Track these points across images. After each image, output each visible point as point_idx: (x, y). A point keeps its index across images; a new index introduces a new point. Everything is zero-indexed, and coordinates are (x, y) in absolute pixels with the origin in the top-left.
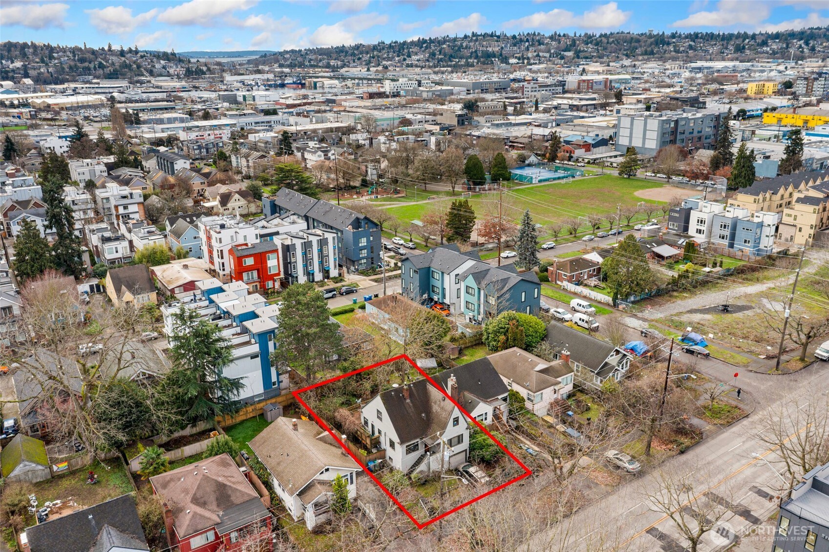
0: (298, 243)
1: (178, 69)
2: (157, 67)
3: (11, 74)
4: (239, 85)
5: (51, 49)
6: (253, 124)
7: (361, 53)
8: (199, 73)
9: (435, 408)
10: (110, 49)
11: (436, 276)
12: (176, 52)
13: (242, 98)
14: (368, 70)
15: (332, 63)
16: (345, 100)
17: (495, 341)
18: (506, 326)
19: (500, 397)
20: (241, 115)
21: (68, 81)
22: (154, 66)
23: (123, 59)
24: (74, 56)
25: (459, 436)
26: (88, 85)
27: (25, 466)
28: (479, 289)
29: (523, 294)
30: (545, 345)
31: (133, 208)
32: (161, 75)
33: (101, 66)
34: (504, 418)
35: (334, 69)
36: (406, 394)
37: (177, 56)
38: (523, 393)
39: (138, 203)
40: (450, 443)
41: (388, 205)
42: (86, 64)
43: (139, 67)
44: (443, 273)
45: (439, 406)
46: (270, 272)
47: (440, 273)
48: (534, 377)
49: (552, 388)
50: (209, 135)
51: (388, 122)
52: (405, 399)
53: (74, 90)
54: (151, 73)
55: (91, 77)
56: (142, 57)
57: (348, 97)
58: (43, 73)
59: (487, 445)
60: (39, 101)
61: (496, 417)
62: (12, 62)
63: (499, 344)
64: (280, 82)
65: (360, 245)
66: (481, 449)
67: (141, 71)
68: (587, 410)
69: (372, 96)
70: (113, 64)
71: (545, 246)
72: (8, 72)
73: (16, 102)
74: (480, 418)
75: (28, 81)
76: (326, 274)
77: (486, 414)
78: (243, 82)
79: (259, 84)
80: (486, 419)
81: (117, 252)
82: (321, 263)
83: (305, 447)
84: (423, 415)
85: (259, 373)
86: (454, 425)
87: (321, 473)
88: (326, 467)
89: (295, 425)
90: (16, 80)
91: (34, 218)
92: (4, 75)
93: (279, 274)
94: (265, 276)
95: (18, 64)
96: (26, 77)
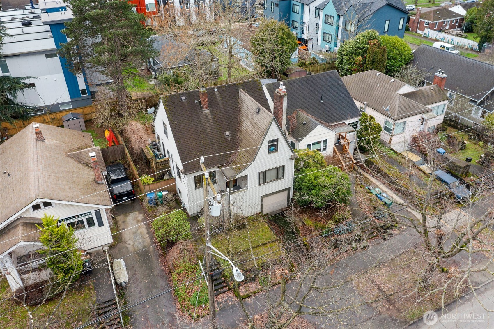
9: (246, 125)
11: (297, 9)
17: (349, 64)
18: (365, 46)
19: (347, 122)
25: (278, 169)
28: (339, 16)
29: (387, 22)
30: (411, 69)
34: (350, 151)
36: (204, 101)
38: (380, 119)
40: (263, 177)
44: (303, 4)
45: (251, 121)
47: (300, 5)
48: (397, 102)
49: (419, 117)
52: (202, 108)
59: (319, 184)
61: (340, 147)
63: (354, 67)
66: (310, 190)
68: (461, 149)
74: (317, 147)
77: (325, 141)
80: (324, 149)
83: (32, 166)
84: (227, 133)
85: (60, 77)
86: (270, 152)
87: (36, 207)
88: (39, 201)
89: (38, 133)
93: (156, 13)
94: (143, 13)
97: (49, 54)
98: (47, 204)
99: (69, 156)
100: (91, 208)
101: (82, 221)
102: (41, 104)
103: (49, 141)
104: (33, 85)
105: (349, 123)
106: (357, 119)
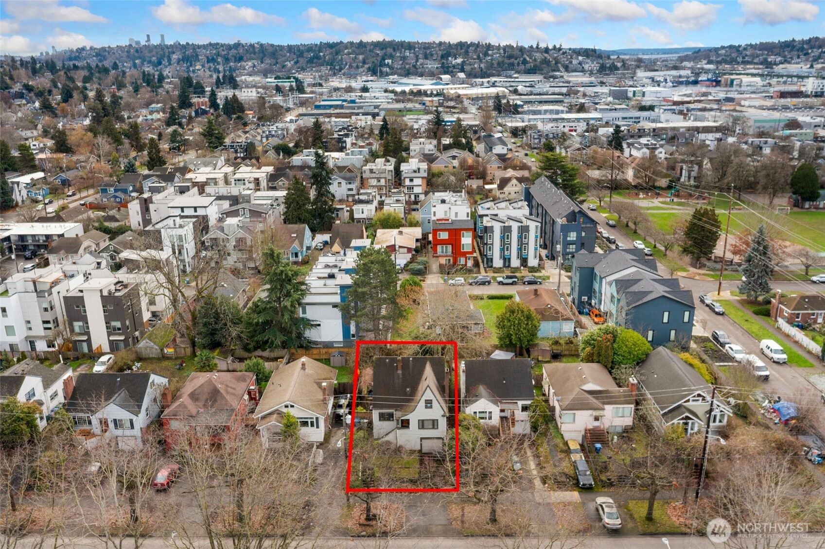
0: (515, 226)
1: (593, 65)
2: (573, 63)
3: (450, 69)
4: (648, 81)
5: (489, 47)
6: (620, 119)
7: (811, 48)
8: (613, 68)
9: (420, 386)
10: (537, 47)
11: (597, 279)
12: (596, 48)
13: (632, 93)
14: (812, 67)
15: (771, 59)
16: (745, 99)
20: (611, 110)
21: (493, 75)
22: (571, 62)
23: (546, 55)
24: (505, 53)
25: (433, 421)
26: (509, 80)
27: (147, 343)
28: (618, 298)
29: (667, 313)
31: (418, 182)
32: (575, 71)
33: (525, 62)
35: (769, 65)
36: (399, 365)
37: (598, 53)
39: (422, 178)
40: (422, 424)
41: (677, 209)
42: (512, 60)
43: (557, 63)
45: (422, 384)
46: (463, 249)
47: (599, 276)
48: (574, 394)
49: (590, 412)
50: (564, 126)
51: (772, 124)
52: (397, 369)
53: (494, 84)
54: (567, 69)
55: (513, 72)
56: (564, 53)
57: (753, 96)
58: (475, 68)
60: (452, 92)
62: (455, 59)
64: (693, 79)
65: (568, 239)
67: (558, 67)
69: (783, 95)
70: (535, 60)
71: (815, 279)
72: (450, 67)
73: (435, 92)
75: (462, 75)
76: (524, 261)
77: (490, 413)
78: (653, 79)
79: (668, 81)
81: (363, 213)
82: (520, 250)
83: (293, 384)
84: (408, 389)
85: (339, 322)
86: (426, 407)
87: (286, 406)
88: (288, 403)
89: (303, 365)
90: (453, 74)
91: (340, 180)
92: (446, 69)
93: (471, 253)
94: (457, 251)
95: (459, 60)
96: (461, 72)
97: (335, 306)
98: (292, 406)
99: (316, 382)
100: (314, 415)
101: (307, 422)
102: (319, 340)
103: (309, 370)
104: (319, 325)
105: (521, 403)
106: (528, 402)
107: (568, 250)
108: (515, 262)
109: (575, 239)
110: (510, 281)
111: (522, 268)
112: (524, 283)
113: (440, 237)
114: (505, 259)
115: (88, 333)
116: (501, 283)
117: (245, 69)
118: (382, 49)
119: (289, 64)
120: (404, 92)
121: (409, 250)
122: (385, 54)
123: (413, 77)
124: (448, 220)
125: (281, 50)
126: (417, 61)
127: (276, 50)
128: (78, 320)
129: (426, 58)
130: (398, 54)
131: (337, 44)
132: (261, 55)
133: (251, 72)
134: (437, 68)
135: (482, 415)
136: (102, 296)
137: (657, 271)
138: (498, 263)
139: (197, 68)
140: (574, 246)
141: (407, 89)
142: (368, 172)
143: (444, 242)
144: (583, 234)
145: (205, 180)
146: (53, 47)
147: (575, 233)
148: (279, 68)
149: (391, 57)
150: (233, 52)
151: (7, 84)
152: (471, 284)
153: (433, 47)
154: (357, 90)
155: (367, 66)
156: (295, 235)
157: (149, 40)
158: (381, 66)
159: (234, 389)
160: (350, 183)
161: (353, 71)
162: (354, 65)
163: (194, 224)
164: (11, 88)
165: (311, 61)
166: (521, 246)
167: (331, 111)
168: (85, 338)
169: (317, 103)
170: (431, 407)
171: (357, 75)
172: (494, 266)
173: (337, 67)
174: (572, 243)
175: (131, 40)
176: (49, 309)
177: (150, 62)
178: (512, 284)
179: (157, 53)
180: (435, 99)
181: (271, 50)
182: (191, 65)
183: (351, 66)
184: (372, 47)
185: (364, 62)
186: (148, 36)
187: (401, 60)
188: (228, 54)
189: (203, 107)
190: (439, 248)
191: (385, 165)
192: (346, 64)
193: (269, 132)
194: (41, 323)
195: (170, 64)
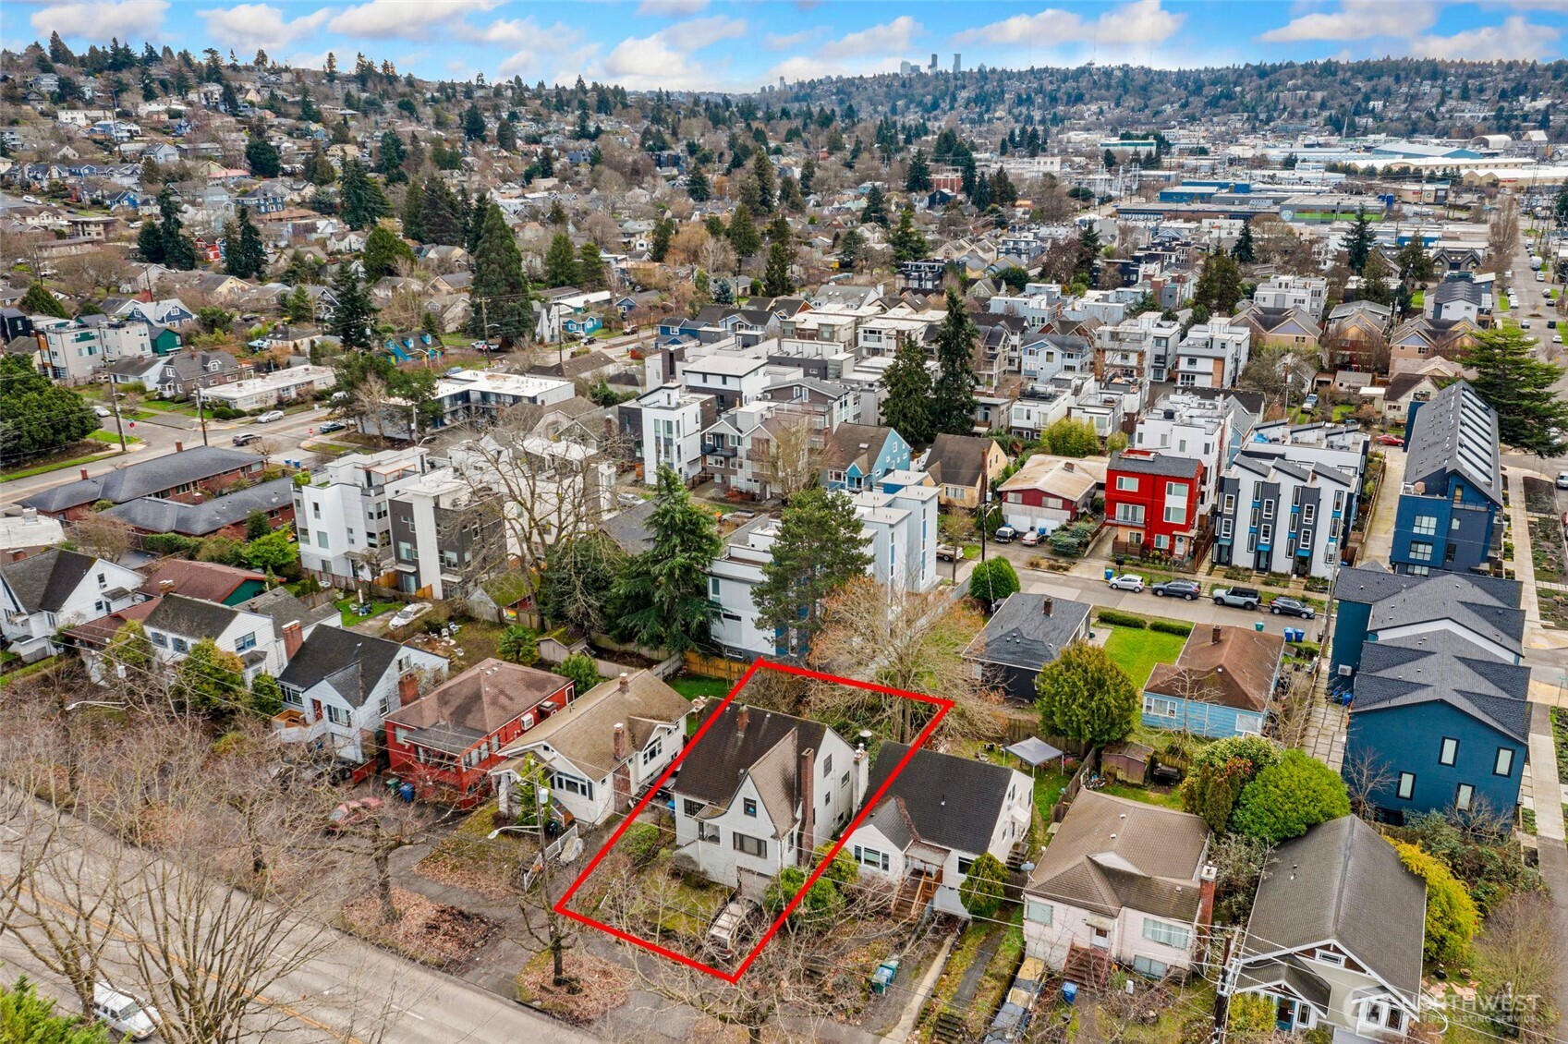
3: (1514, 122)
25: (758, 842)
27: (482, 594)
29: (1451, 743)
31: (1205, 366)
40: (740, 841)
46: (1168, 518)
49: (1083, 913)
60: (1482, 173)
62: (1534, 99)
65: (1414, 529)
72: (1515, 117)
75: (1539, 136)
76: (1302, 564)
80: (885, 867)
81: (1028, 418)
82: (1295, 538)
86: (747, 812)
87: (546, 749)
88: (544, 742)
89: (623, 683)
90: (1517, 132)
91: (1052, 348)
92: (1504, 123)
93: (1185, 528)
94: (1156, 521)
95: (1541, 103)
96: (1540, 128)
98: (552, 751)
99: (629, 719)
101: (576, 785)
102: (736, 646)
104: (738, 618)
105: (956, 854)
106: (973, 857)
107: (1412, 555)
108: (1282, 563)
109: (1432, 532)
110: (1240, 600)
111: (1294, 576)
112: (1272, 612)
113: (1121, 486)
114: (1258, 554)
115: (415, 563)
116: (1219, 601)
117: (1082, 118)
118: (1370, 79)
119: (1168, 109)
120: (1371, 172)
121: (1068, 504)
122: (1374, 90)
123: (1421, 138)
124: (1148, 453)
125: (1161, 82)
126: (1442, 103)
127: (1153, 80)
128: (405, 541)
129: (1465, 96)
130: (1404, 89)
131: (1274, 69)
132: (1120, 90)
133: (1092, 123)
134: (1485, 119)
135: (871, 857)
136: (437, 506)
137: (1519, 639)
138: (1243, 558)
139: (997, 115)
140: (1429, 549)
141: (1380, 164)
142: (1106, 338)
143: (1128, 498)
144: (1456, 524)
145: (816, 327)
146: (782, 78)
147: (1433, 521)
148: (1148, 117)
149: (1387, 95)
150: (1071, 84)
151: (664, 142)
152: (1155, 592)
153: (1491, 74)
154: (1274, 162)
155: (1326, 114)
156: (866, 446)
157: (934, 64)
158: (1356, 113)
159: (511, 699)
160: (1070, 356)
161: (1294, 124)
162: (1300, 111)
163: (703, 404)
164: (670, 148)
165: (1214, 103)
166: (1299, 529)
167: (1183, 207)
168: (412, 569)
169: (1168, 190)
170: (754, 814)
171: (1300, 131)
172: (1234, 563)
173: (1263, 116)
174: (1424, 540)
175: (904, 64)
176: (375, 516)
177: (920, 104)
178: (1243, 607)
179: (935, 88)
180: (1429, 187)
181: (1141, 80)
182: (987, 111)
183: (1292, 115)
184: (1349, 74)
185: (1323, 106)
186: (934, 57)
187: (1405, 101)
188: (1059, 88)
189: (946, 191)
190: (1120, 508)
191: (1159, 325)
192: (1285, 109)
193: (1015, 243)
194: (365, 535)
195: (952, 108)
